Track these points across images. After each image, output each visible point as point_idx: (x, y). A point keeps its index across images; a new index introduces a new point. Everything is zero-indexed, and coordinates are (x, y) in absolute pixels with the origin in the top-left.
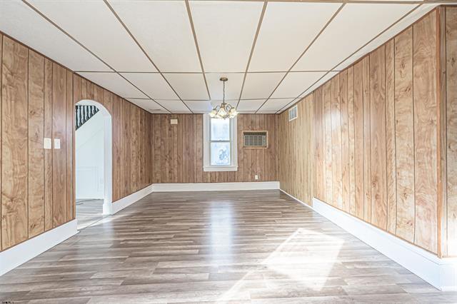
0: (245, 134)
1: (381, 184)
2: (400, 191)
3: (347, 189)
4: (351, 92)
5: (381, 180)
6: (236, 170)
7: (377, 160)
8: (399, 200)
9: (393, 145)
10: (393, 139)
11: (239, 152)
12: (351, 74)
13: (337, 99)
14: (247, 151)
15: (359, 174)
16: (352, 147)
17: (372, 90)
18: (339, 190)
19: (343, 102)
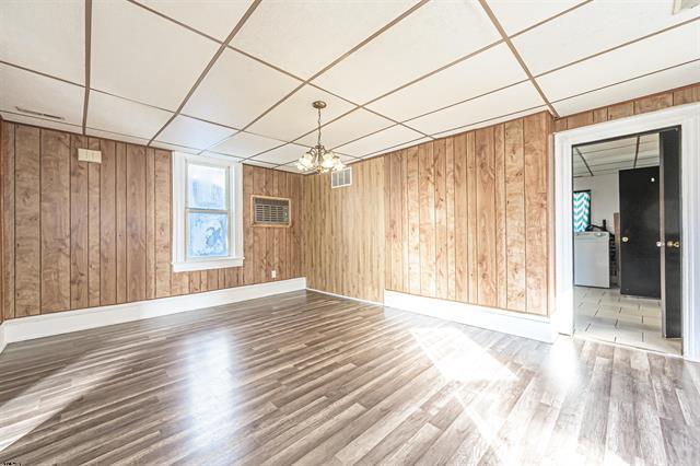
0: (257, 200)
1: (489, 263)
2: (511, 267)
3: (444, 272)
4: (450, 166)
5: (489, 259)
6: (241, 264)
7: (484, 240)
8: (510, 276)
9: (503, 225)
10: (503, 219)
11: (246, 232)
12: (450, 145)
13: (429, 170)
14: (259, 232)
15: (461, 254)
16: (451, 226)
17: (478, 169)
18: (430, 275)
19: (439, 174)
